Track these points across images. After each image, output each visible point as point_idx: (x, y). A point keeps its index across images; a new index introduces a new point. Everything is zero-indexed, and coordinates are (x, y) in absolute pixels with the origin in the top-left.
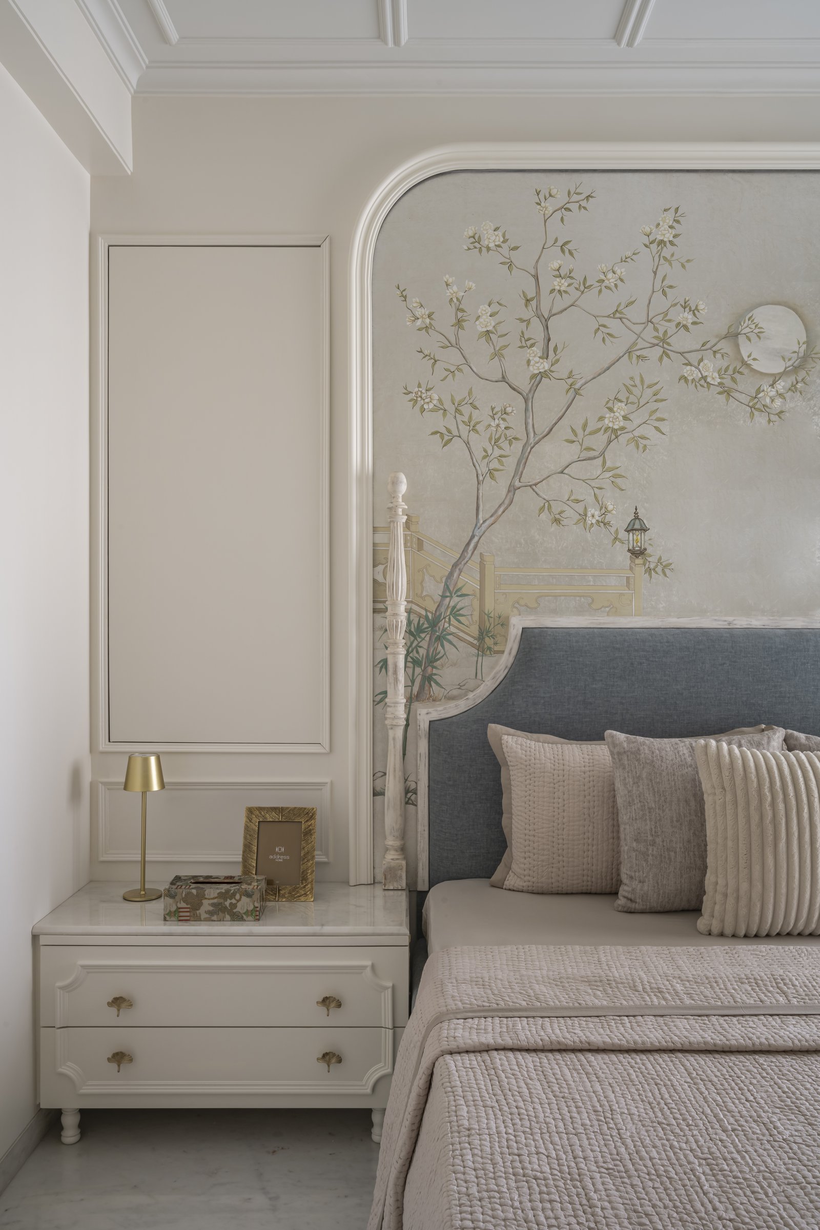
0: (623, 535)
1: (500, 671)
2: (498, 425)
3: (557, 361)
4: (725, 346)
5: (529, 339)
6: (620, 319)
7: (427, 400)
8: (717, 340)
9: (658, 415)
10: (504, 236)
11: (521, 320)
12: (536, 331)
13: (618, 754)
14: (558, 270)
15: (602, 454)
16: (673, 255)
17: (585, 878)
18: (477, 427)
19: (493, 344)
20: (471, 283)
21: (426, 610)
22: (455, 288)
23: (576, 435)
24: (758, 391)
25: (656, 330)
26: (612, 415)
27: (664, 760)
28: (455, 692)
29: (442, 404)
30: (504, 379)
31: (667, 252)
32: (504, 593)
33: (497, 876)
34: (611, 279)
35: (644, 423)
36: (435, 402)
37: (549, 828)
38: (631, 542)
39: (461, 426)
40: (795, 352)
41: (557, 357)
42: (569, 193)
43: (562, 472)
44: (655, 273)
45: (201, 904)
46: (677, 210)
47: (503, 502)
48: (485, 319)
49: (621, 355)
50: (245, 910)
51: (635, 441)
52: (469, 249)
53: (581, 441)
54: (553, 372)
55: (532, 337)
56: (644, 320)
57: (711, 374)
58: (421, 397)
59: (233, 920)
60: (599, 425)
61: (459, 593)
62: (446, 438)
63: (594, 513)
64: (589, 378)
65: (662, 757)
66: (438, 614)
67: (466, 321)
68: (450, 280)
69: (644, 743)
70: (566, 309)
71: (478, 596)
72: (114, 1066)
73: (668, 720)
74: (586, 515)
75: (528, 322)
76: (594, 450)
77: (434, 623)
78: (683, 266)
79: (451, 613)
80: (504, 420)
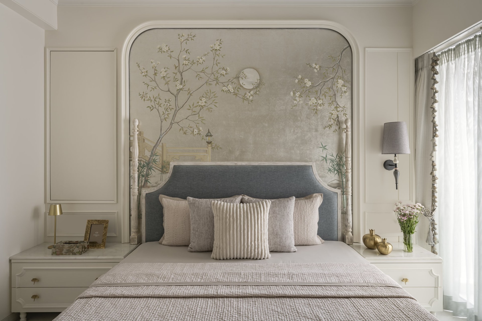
0: (205, 137)
1: (167, 178)
2: (167, 105)
3: (185, 85)
4: (235, 81)
5: (176, 79)
6: (204, 73)
7: (146, 97)
8: (233, 79)
9: (215, 101)
10: (169, 48)
11: (174, 73)
12: (179, 76)
13: (190, 204)
14: (185, 58)
15: (199, 113)
16: (219, 53)
17: (183, 241)
18: (161, 105)
19: (165, 80)
20: (159, 62)
21: (146, 160)
22: (154, 64)
23: (190, 107)
24: (245, 94)
25: (214, 76)
26: (201, 101)
27: (202, 206)
28: (155, 185)
29: (150, 98)
30: (169, 91)
31: (218, 52)
32: (169, 155)
33: (160, 241)
34: (201, 61)
35: (211, 104)
36: (148, 98)
37: (172, 226)
38: (207, 139)
39: (156, 105)
40: (256, 82)
41: (185, 84)
42: (188, 35)
43: (186, 119)
44: (214, 59)
45: (63, 250)
46: (220, 40)
47: (169, 128)
48: (163, 73)
49: (204, 83)
50: (76, 252)
51: (208, 109)
52: (158, 52)
53: (192, 109)
54: (183, 88)
55: (177, 78)
56: (211, 73)
57: (231, 89)
58: (144, 96)
59: (73, 254)
60: (198, 104)
61: (156, 155)
62: (152, 108)
63: (196, 131)
64: (195, 90)
65: (201, 205)
66: (149, 161)
67: (157, 73)
68: (153, 61)
69: (197, 201)
70: (187, 70)
71: (161, 156)
72: (33, 299)
73: (216, 193)
74: (194, 131)
75: (176, 74)
76: (196, 112)
77: (148, 164)
78: (222, 57)
79: (153, 161)
80: (169, 103)
